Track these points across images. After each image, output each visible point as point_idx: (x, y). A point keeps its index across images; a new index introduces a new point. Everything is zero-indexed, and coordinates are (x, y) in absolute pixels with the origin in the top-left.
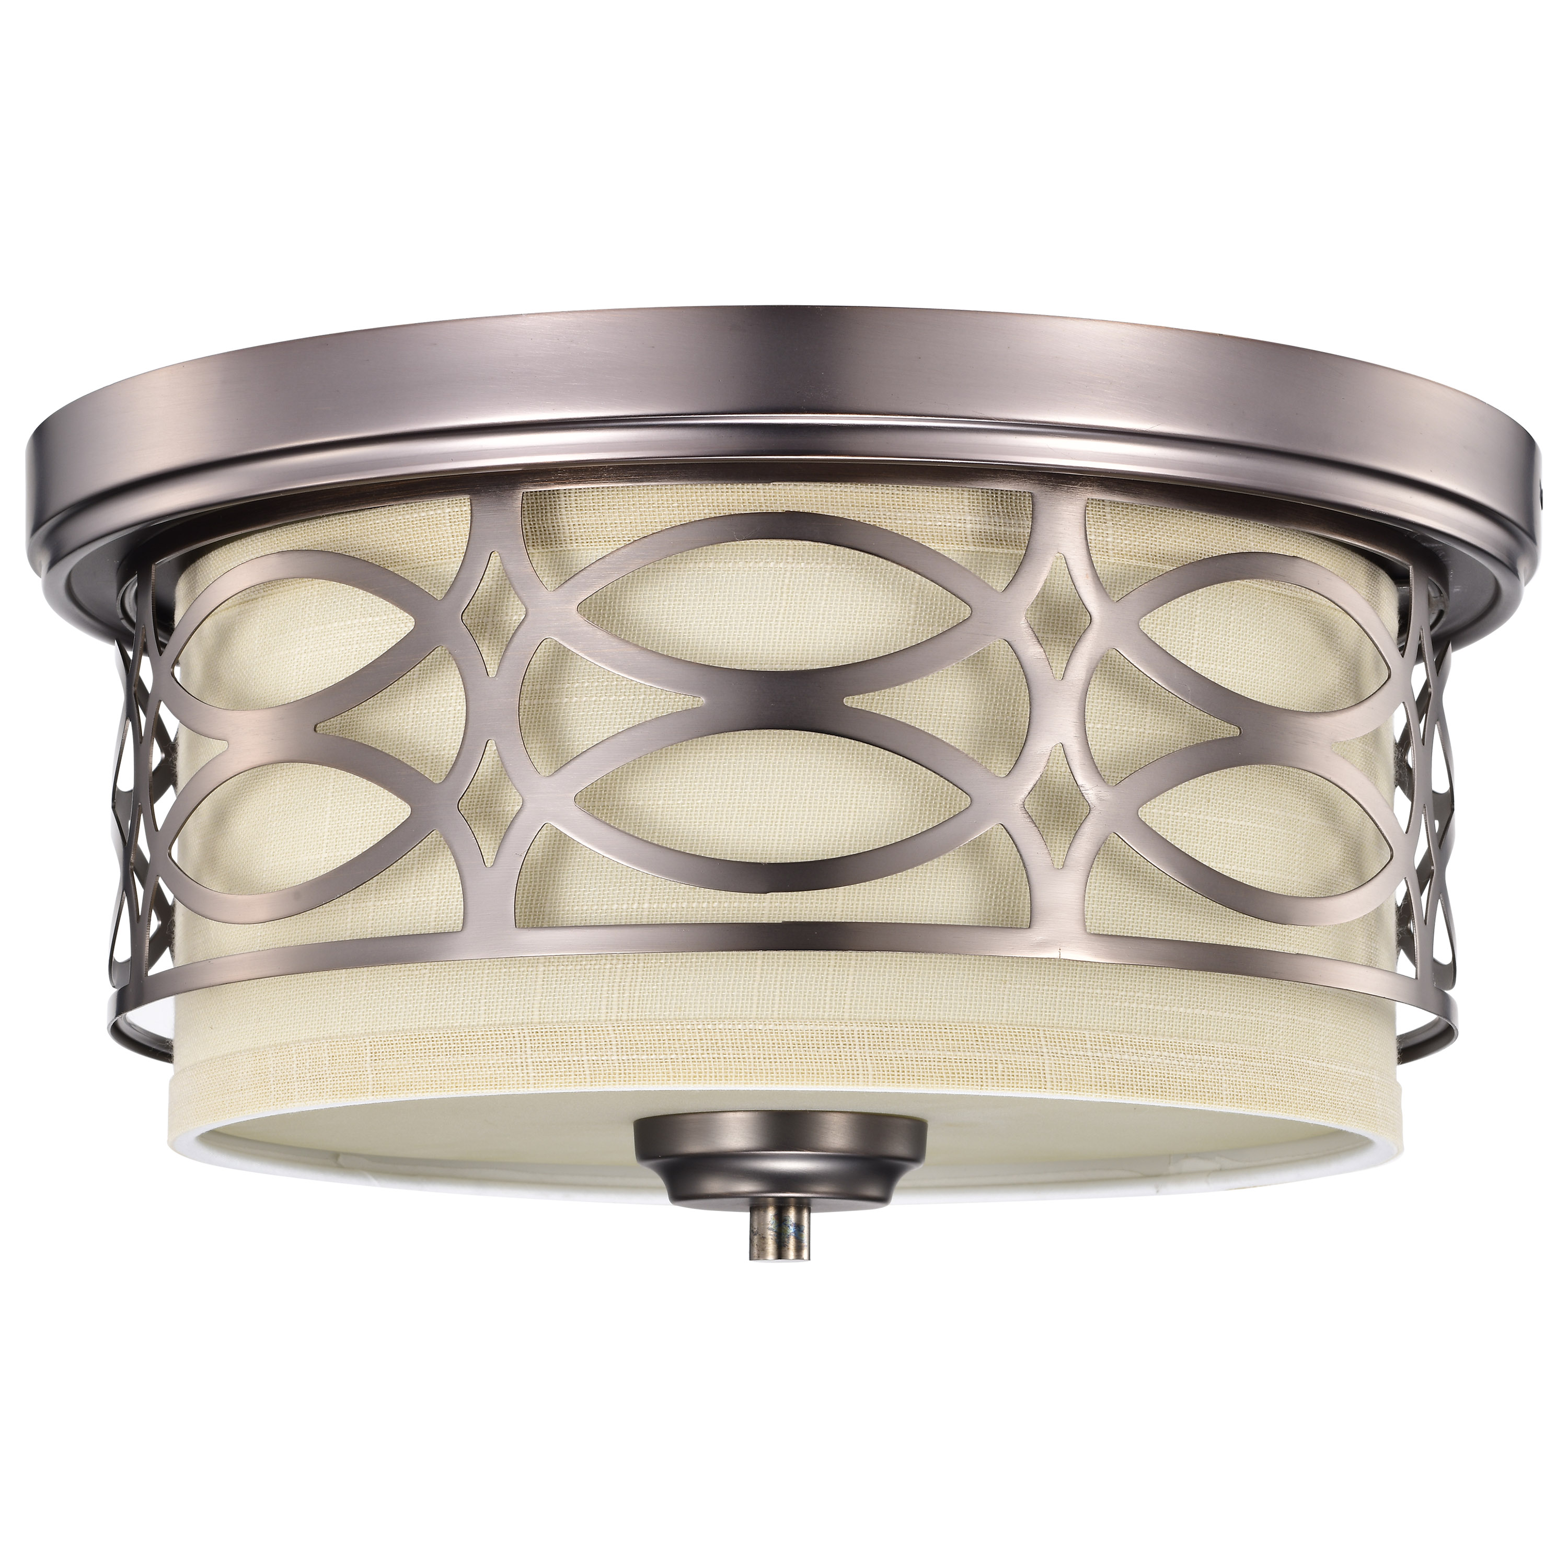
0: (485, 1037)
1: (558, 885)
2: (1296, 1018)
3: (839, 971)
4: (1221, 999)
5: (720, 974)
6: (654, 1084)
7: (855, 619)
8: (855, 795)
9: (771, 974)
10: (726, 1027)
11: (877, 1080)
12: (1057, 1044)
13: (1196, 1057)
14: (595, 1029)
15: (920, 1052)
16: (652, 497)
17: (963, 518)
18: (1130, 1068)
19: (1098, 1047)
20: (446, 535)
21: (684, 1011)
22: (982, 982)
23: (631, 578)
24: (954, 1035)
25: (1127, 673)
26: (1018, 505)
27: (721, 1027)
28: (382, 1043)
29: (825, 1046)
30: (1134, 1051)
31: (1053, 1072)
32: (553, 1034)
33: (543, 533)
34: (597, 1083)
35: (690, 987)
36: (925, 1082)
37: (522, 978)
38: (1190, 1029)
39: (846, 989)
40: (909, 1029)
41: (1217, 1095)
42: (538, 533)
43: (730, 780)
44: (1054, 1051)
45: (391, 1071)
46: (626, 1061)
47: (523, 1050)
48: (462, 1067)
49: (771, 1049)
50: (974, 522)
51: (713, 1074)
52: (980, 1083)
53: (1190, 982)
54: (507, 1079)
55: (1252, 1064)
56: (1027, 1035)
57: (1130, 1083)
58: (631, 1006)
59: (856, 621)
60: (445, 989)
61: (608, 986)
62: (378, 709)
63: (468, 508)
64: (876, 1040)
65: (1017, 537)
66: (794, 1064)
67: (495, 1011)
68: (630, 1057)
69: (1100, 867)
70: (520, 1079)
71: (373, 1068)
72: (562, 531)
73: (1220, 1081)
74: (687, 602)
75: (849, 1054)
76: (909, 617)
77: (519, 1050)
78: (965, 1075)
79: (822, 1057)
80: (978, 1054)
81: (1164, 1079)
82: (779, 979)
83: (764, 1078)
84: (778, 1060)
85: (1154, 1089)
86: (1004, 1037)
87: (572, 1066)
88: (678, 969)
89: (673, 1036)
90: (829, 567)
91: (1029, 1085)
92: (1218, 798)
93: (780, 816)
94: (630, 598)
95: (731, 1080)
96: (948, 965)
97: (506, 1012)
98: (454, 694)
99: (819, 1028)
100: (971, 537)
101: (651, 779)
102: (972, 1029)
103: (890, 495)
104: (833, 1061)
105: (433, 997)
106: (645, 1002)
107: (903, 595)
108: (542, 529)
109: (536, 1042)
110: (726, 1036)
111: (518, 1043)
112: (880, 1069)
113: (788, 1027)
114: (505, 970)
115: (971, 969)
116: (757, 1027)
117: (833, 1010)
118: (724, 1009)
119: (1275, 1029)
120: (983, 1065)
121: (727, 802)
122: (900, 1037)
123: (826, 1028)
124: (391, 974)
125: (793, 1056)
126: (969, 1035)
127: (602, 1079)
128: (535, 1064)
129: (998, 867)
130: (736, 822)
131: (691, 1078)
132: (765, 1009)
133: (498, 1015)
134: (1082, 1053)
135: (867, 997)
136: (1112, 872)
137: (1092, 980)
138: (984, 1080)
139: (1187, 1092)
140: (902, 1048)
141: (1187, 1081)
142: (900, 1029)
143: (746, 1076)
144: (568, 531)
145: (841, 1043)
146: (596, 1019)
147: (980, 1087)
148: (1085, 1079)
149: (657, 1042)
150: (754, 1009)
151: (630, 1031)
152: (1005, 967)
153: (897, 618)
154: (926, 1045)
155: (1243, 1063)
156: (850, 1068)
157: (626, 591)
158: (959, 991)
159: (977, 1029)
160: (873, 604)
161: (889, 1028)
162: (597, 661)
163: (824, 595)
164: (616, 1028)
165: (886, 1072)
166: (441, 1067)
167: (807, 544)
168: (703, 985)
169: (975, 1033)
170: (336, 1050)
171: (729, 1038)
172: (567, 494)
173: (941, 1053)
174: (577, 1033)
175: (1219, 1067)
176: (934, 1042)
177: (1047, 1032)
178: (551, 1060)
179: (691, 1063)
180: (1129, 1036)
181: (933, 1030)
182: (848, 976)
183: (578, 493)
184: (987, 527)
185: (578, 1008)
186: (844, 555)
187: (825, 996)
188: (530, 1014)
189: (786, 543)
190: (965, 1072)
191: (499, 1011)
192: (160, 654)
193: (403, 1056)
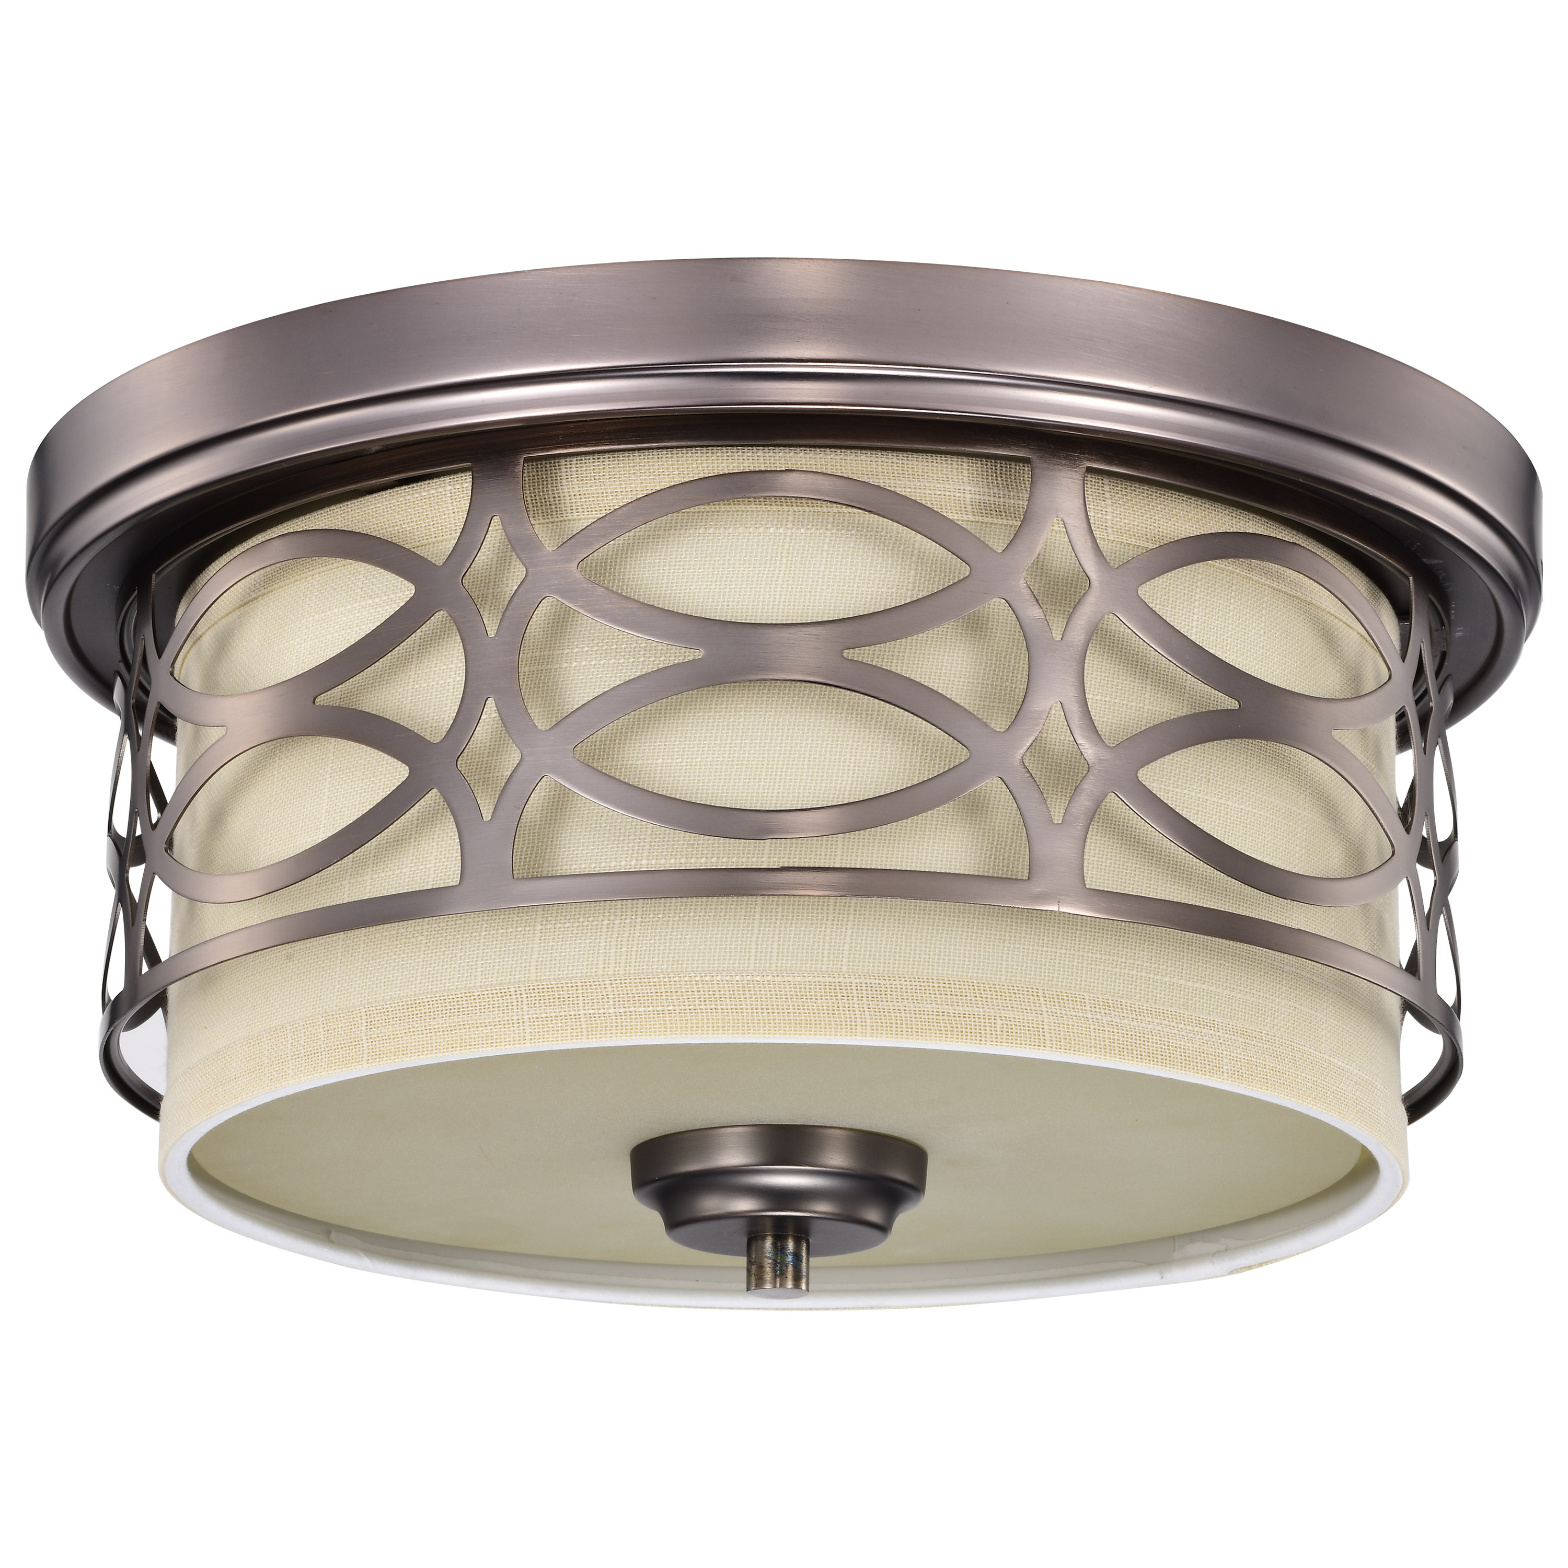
0: (481, 996)
1: (556, 845)
2: (1298, 1006)
3: (837, 925)
4: (1221, 976)
5: (718, 927)
6: (650, 1035)
7: (854, 583)
8: (854, 754)
9: (769, 927)
10: (724, 978)
11: (875, 1032)
12: (1057, 1004)
13: (1197, 1029)
14: (592, 983)
15: (918, 1005)
16: (653, 465)
17: (962, 488)
18: (1130, 1033)
19: (1097, 1010)
21: (682, 964)
22: (981, 940)
23: (631, 545)
24: (953, 990)
25: (1126, 649)
26: (1017, 478)
27: (718, 978)
28: (378, 1011)
29: (823, 998)
30: (1134, 1016)
31: (1052, 1031)
32: (550, 990)
33: (544, 504)
34: (593, 1036)
35: (688, 940)
36: (924, 1034)
37: (520, 938)
38: (1190, 1001)
39: (844, 943)
40: (908, 983)
41: (1218, 1069)
42: (539, 504)
43: (729, 739)
44: (1054, 1011)
45: (386, 1038)
46: (623, 1014)
47: (519, 1007)
49: (769, 1000)
50: (973, 492)
51: (711, 1025)
52: (978, 1038)
53: (1190, 955)
54: (503, 1037)
55: (1253, 1043)
56: (1026, 993)
57: (1130, 1048)
59: (856, 585)
60: (442, 953)
61: (606, 942)
62: (377, 688)
63: (469, 485)
64: (875, 993)
65: (1016, 509)
66: (792, 1014)
67: (491, 972)
68: (627, 1010)
69: (1099, 834)
70: (516, 1035)
71: (368, 1037)
72: (563, 502)
73: (1221, 1055)
74: (687, 567)
75: (847, 1005)
76: (909, 582)
77: (515, 1007)
78: (964, 1030)
79: (820, 1008)
80: (977, 1009)
81: (1164, 1047)
82: (777, 932)
83: (762, 1029)
84: (776, 1011)
85: (1155, 1056)
87: (569, 1020)
89: (670, 988)
90: (828, 532)
91: (1028, 1043)
92: (1218, 779)
93: (779, 773)
94: (631, 564)
95: (728, 1030)
96: (947, 921)
97: (503, 972)
98: (453, 666)
99: (817, 979)
100: (970, 507)
101: (650, 739)
102: (971, 984)
103: (890, 464)
104: (831, 1012)
105: (429, 962)
106: (642, 956)
107: (902, 561)
108: (543, 501)
109: (533, 998)
110: (724, 987)
111: (514, 1001)
112: (879, 1021)
113: (786, 979)
114: (502, 931)
115: (970, 926)
116: (755, 978)
117: (831, 963)
118: (722, 961)
119: (1276, 1014)
120: (982, 1020)
121: (726, 760)
123: (823, 980)
124: (388, 944)
125: (791, 1007)
126: (968, 991)
127: (598, 1033)
128: (532, 1020)
129: (997, 828)
130: (735, 779)
131: (689, 1029)
132: (763, 962)
133: (495, 975)
134: (1081, 1015)
135: (866, 951)
136: (1111, 841)
137: (1091, 945)
138: (983, 1035)
139: (1187, 1062)
140: (900, 1000)
141: (1187, 1052)
142: (898, 982)
143: (743, 1027)
144: (568, 501)
145: (839, 995)
146: (594, 974)
147: (978, 1042)
148: (1085, 1040)
149: (654, 995)
150: (752, 961)
151: (628, 985)
152: (1004, 926)
153: (896, 583)
154: (924, 998)
155: (1244, 1040)
156: (848, 1020)
157: (626, 557)
158: (958, 947)
159: (976, 984)
160: (873, 569)
161: (887, 981)
162: (596, 617)
163: (824, 560)
164: (613, 982)
165: (884, 1025)
166: (436, 1030)
167: (807, 509)
168: (701, 938)
169: (974, 989)
170: (331, 1024)
171: (726, 989)
172: (568, 463)
173: (940, 1007)
174: (575, 988)
175: (1219, 1041)
176: (933, 996)
177: (1046, 992)
178: (548, 1015)
179: (688, 1014)
180: (1129, 1002)
181: (931, 985)
182: (846, 929)
183: (578, 462)
184: (986, 498)
185: (576, 964)
186: (844, 520)
187: (823, 949)
188: (527, 972)
189: (786, 508)
190: (963, 1026)
191: (496, 971)
192: (160, 658)
193: (399, 1022)
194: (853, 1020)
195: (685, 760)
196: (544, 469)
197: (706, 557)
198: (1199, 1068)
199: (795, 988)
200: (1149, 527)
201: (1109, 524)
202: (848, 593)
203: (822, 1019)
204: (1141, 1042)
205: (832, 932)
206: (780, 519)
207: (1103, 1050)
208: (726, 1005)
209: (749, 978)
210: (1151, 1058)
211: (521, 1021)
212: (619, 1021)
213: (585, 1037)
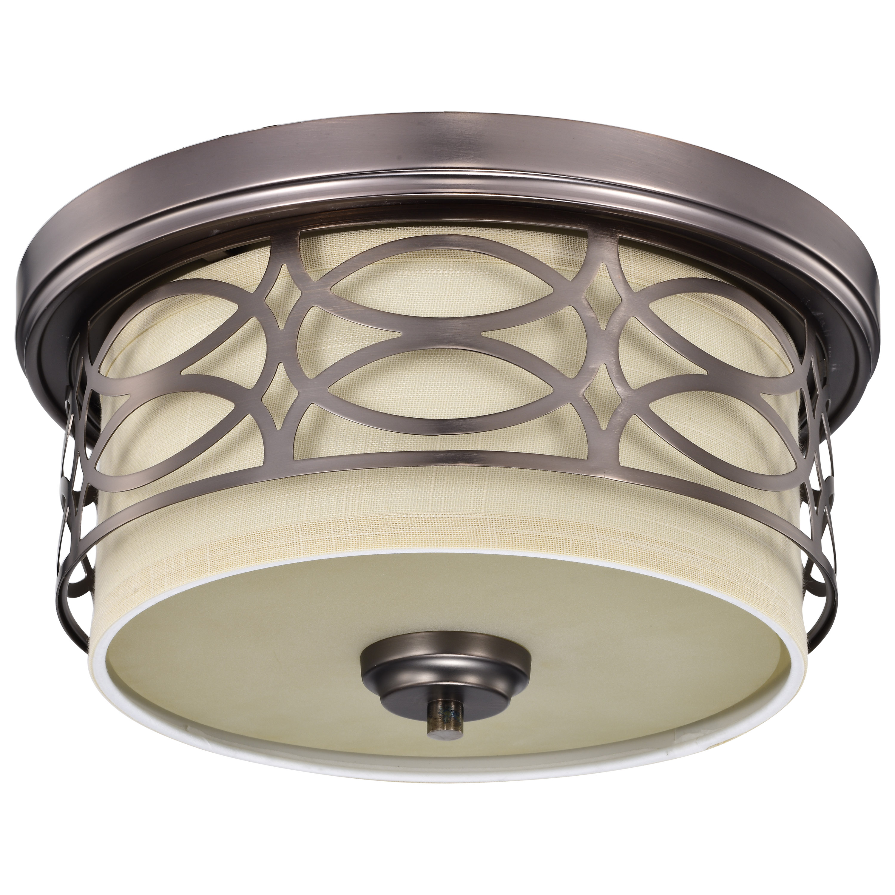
0: (275, 531)
1: (318, 446)
2: (742, 549)
3: (479, 487)
4: (698, 527)
5: (410, 488)
6: (372, 548)
8: (488, 393)
9: (440, 488)
10: (414, 516)
11: (500, 545)
12: (604, 533)
13: (684, 553)
14: (339, 521)
15: (525, 531)
17: (549, 250)
19: (627, 538)
20: (256, 269)
21: (390, 509)
22: (560, 497)
23: (361, 281)
24: (545, 523)
25: (642, 343)
26: (580, 246)
27: (411, 516)
28: (216, 544)
29: (471, 526)
30: (648, 543)
31: (602, 548)
32: (315, 525)
33: (311, 261)
34: (339, 550)
35: (393, 496)
36: (528, 547)
37: (297, 498)
38: (680, 539)
39: (483, 497)
40: (519, 519)
41: (696, 577)
42: (309, 261)
43: (417, 385)
44: (602, 537)
45: (221, 558)
46: (356, 537)
47: (297, 536)
48: (262, 549)
51: (406, 541)
52: (559, 550)
53: (680, 513)
54: (291, 554)
55: (716, 565)
56: (586, 527)
57: (646, 560)
58: (359, 508)
59: (488, 302)
60: (253, 510)
61: (347, 498)
62: (217, 368)
63: (269, 253)
64: (500, 524)
65: (579, 262)
66: (453, 535)
67: (281, 518)
68: (359, 534)
69: (628, 443)
70: (295, 551)
71: (211, 559)
72: (322, 259)
74: (393, 292)
75: (484, 531)
77: (294, 536)
78: (551, 546)
79: (469, 532)
80: (559, 534)
81: (665, 561)
82: (444, 491)
83: (436, 543)
84: (444, 534)
86: (573, 527)
87: (325, 541)
88: (386, 486)
89: (383, 522)
91: (588, 554)
92: (696, 418)
93: (445, 404)
94: (361, 292)
95: (416, 544)
96: (541, 486)
98: (260, 352)
99: (467, 516)
101: (372, 386)
102: (555, 521)
104: (475, 534)
105: (246, 515)
106: (367, 505)
107: (515, 289)
108: (311, 259)
109: (305, 531)
110: (414, 521)
111: (294, 532)
112: (502, 539)
113: (449, 516)
114: (287, 495)
115: (554, 489)
116: (431, 516)
117: (475, 508)
118: (413, 507)
120: (561, 540)
121: (415, 397)
122: (514, 523)
123: (470, 517)
124: (222, 507)
125: (452, 531)
126: (553, 524)
127: (342, 547)
128: (304, 542)
129: (569, 436)
130: (420, 407)
132: (436, 507)
133: (283, 520)
134: (618, 540)
135: (495, 501)
136: (635, 446)
137: (624, 503)
138: (562, 548)
139: (679, 571)
140: (514, 528)
141: (679, 565)
144: (325, 259)
145: (480, 525)
146: (339, 516)
147: (559, 552)
148: (620, 554)
149: (374, 526)
150: (430, 507)
151: (359, 521)
152: (573, 490)
153: (511, 301)
154: (528, 528)
155: (711, 563)
156: (485, 538)
157: (358, 288)
158: (547, 500)
159: (557, 521)
160: (498, 293)
161: (507, 518)
162: (341, 316)
163: (470, 288)
164: (351, 519)
165: (505, 541)
166: (250, 551)
167: (461, 260)
168: (401, 495)
169: (557, 524)
170: (190, 554)
171: (415, 522)
172: (325, 238)
173: (537, 532)
174: (329, 524)
175: (697, 562)
176: (533, 527)
177: (598, 527)
178: (314, 539)
179: (394, 536)
180: (645, 535)
181: (532, 520)
182: (484, 489)
183: (331, 237)
184: (563, 256)
185: (329, 511)
186: (482, 266)
187: (471, 500)
188: (301, 517)
189: (449, 260)
190: (551, 543)
191: (284, 517)
192: (92, 365)
193: (228, 549)
194: (488, 538)
195: (391, 398)
196: (311, 242)
197: (403, 287)
198: (686, 575)
199: (454, 521)
200: (655, 277)
201: (632, 273)
202: (484, 306)
203: (470, 538)
204: (653, 558)
205: (475, 491)
206: (446, 266)
207: (631, 561)
208: (415, 530)
209: (428, 515)
210: (658, 567)
211: (298, 543)
212: (354, 540)
213: (334, 550)
